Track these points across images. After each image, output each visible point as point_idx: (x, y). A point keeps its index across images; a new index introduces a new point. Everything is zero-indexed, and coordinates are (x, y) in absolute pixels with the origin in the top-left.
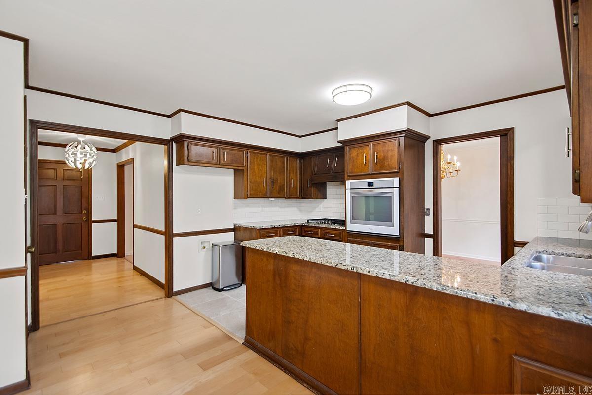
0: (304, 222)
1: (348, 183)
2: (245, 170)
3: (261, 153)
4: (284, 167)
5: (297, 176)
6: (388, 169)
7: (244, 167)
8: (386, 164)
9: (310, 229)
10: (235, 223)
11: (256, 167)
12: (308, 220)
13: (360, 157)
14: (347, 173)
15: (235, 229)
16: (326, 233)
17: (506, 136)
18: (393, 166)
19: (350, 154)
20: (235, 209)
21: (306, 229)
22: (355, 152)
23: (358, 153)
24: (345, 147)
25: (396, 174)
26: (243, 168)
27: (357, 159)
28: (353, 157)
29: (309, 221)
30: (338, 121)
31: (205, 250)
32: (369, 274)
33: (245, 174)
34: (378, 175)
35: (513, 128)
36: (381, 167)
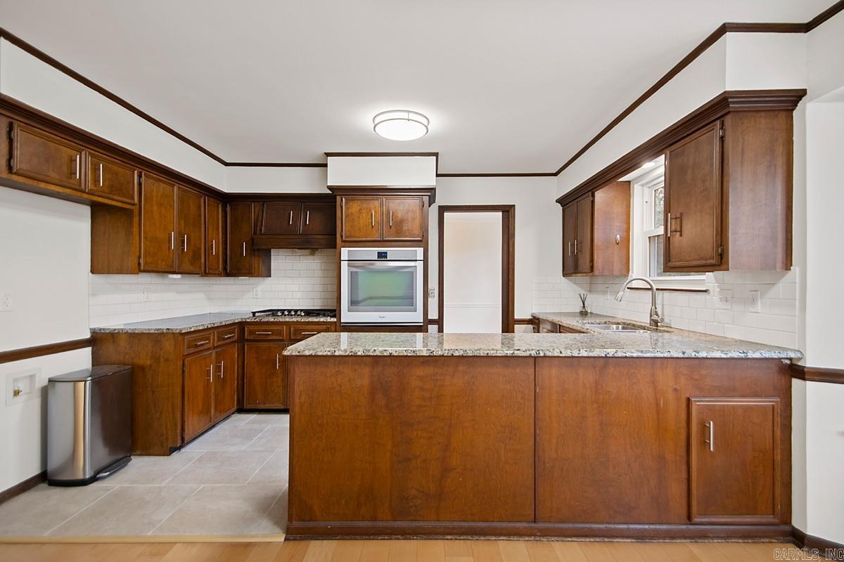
0: (247, 316)
1: (345, 252)
2: (136, 213)
3: (165, 183)
4: (200, 216)
5: (218, 234)
6: (406, 236)
7: (133, 205)
8: (405, 228)
9: (264, 327)
10: (93, 326)
11: (155, 208)
12: (254, 313)
13: (364, 215)
14: (342, 236)
15: (97, 340)
16: (297, 331)
17: (508, 212)
18: (415, 232)
19: (347, 209)
20: (94, 295)
21: (252, 328)
22: (355, 207)
23: (360, 209)
24: (338, 198)
25: (418, 243)
26: (132, 207)
27: (359, 217)
28: (352, 214)
29: (257, 314)
30: (328, 155)
31: (21, 397)
32: (561, 355)
33: (136, 219)
34: (393, 243)
35: (514, 205)
36: (397, 232)
